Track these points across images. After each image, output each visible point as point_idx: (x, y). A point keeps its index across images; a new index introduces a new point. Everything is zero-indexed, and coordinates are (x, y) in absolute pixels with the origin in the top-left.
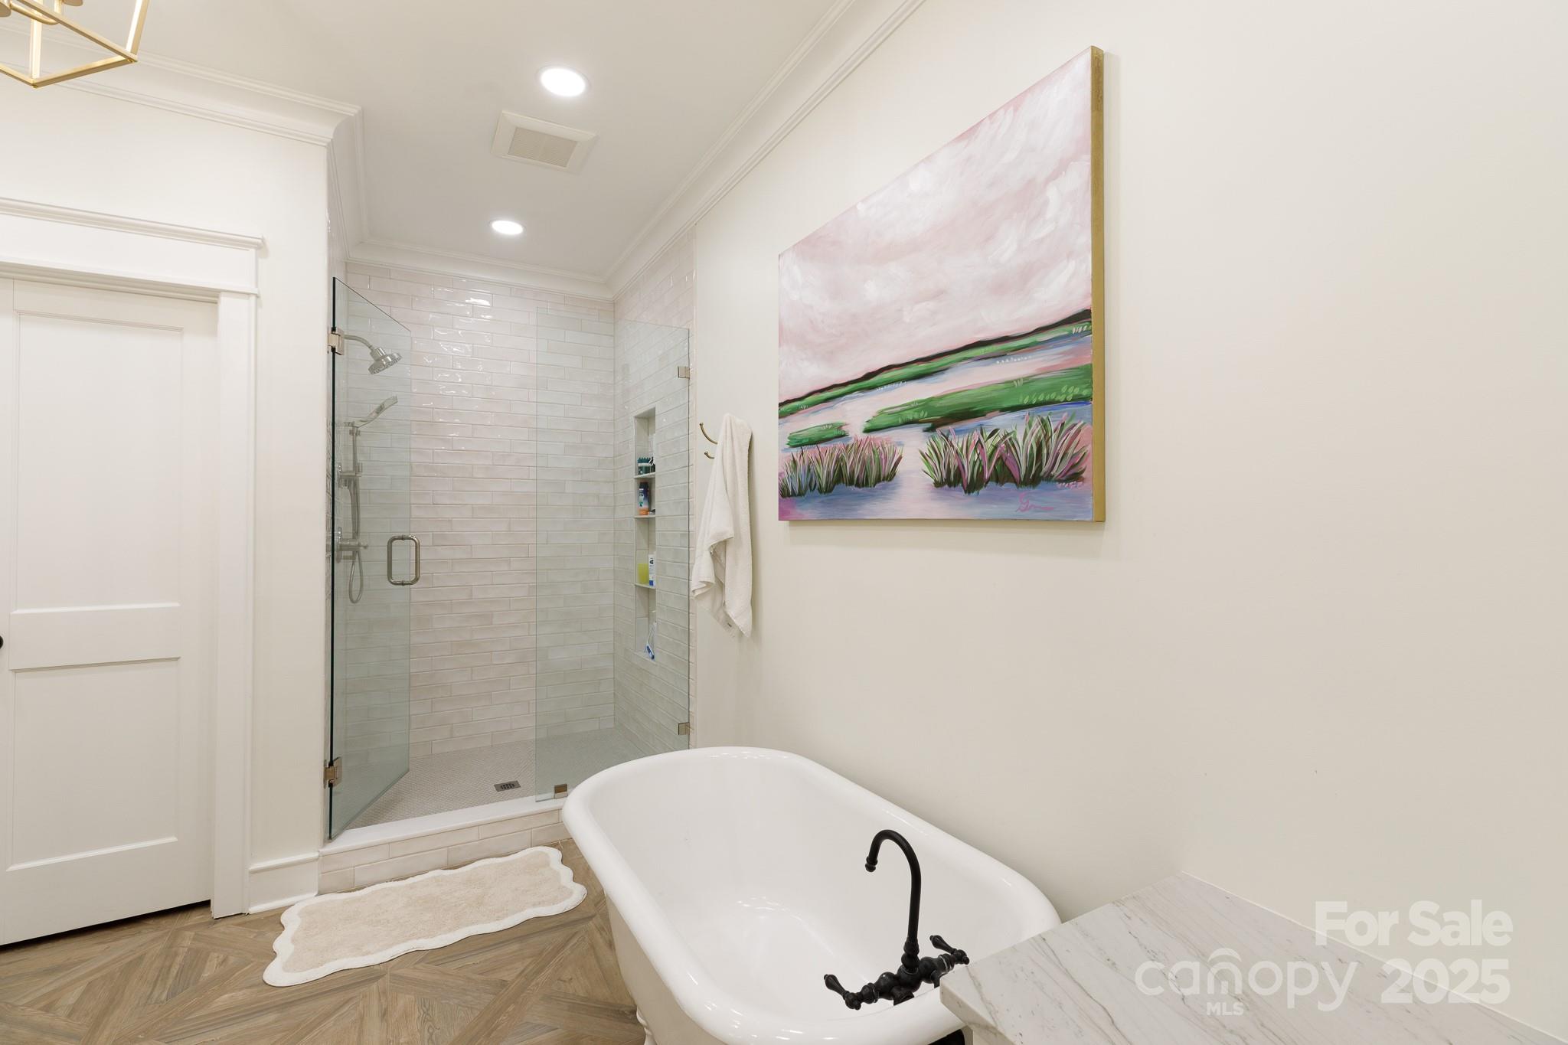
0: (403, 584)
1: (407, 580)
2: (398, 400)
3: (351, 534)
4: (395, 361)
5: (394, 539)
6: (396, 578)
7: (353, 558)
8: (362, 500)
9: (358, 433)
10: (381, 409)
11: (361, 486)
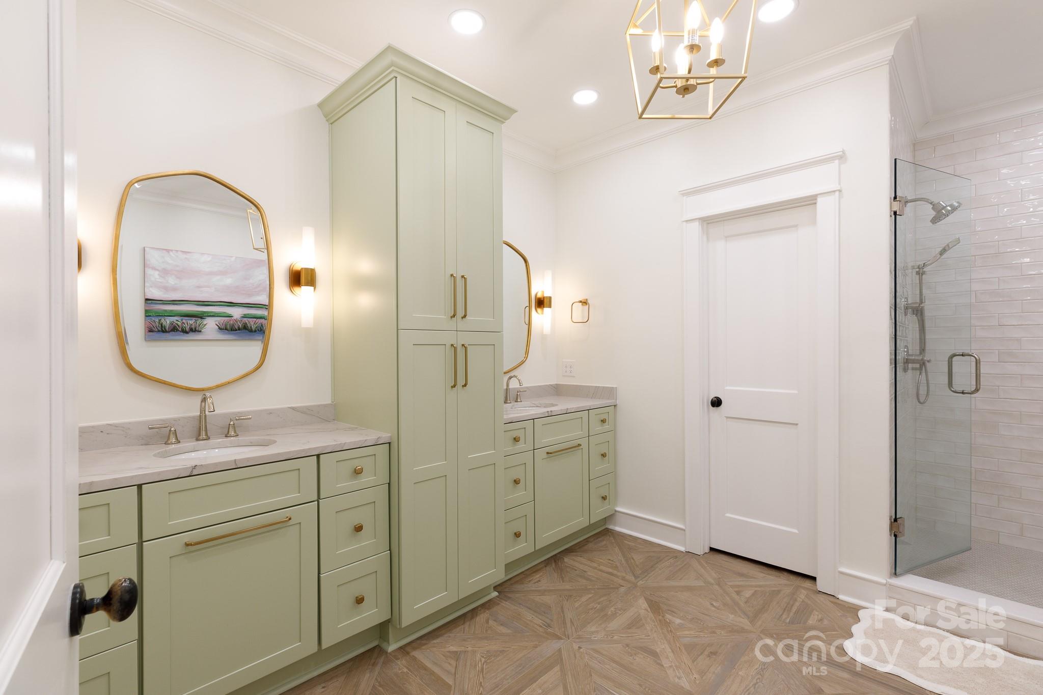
0: (963, 393)
1: (967, 390)
2: (961, 241)
3: (918, 351)
4: (954, 209)
5: (954, 355)
6: (956, 387)
7: (921, 369)
8: (927, 324)
9: (923, 273)
10: (943, 251)
11: (927, 314)
